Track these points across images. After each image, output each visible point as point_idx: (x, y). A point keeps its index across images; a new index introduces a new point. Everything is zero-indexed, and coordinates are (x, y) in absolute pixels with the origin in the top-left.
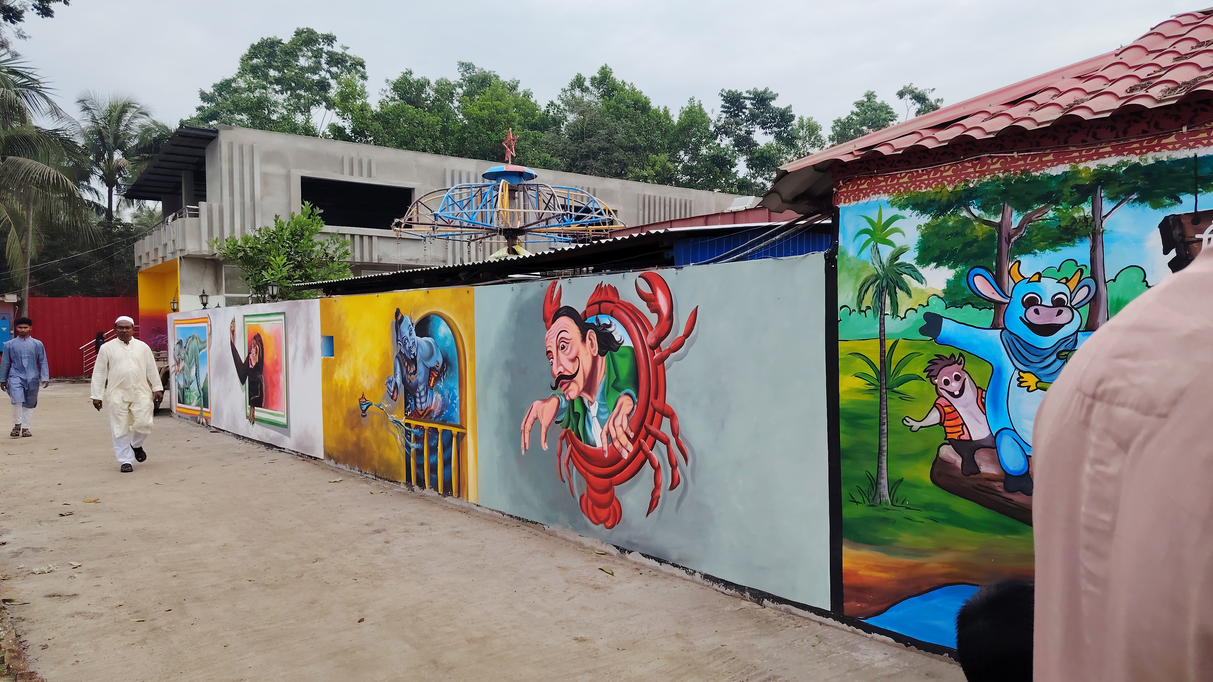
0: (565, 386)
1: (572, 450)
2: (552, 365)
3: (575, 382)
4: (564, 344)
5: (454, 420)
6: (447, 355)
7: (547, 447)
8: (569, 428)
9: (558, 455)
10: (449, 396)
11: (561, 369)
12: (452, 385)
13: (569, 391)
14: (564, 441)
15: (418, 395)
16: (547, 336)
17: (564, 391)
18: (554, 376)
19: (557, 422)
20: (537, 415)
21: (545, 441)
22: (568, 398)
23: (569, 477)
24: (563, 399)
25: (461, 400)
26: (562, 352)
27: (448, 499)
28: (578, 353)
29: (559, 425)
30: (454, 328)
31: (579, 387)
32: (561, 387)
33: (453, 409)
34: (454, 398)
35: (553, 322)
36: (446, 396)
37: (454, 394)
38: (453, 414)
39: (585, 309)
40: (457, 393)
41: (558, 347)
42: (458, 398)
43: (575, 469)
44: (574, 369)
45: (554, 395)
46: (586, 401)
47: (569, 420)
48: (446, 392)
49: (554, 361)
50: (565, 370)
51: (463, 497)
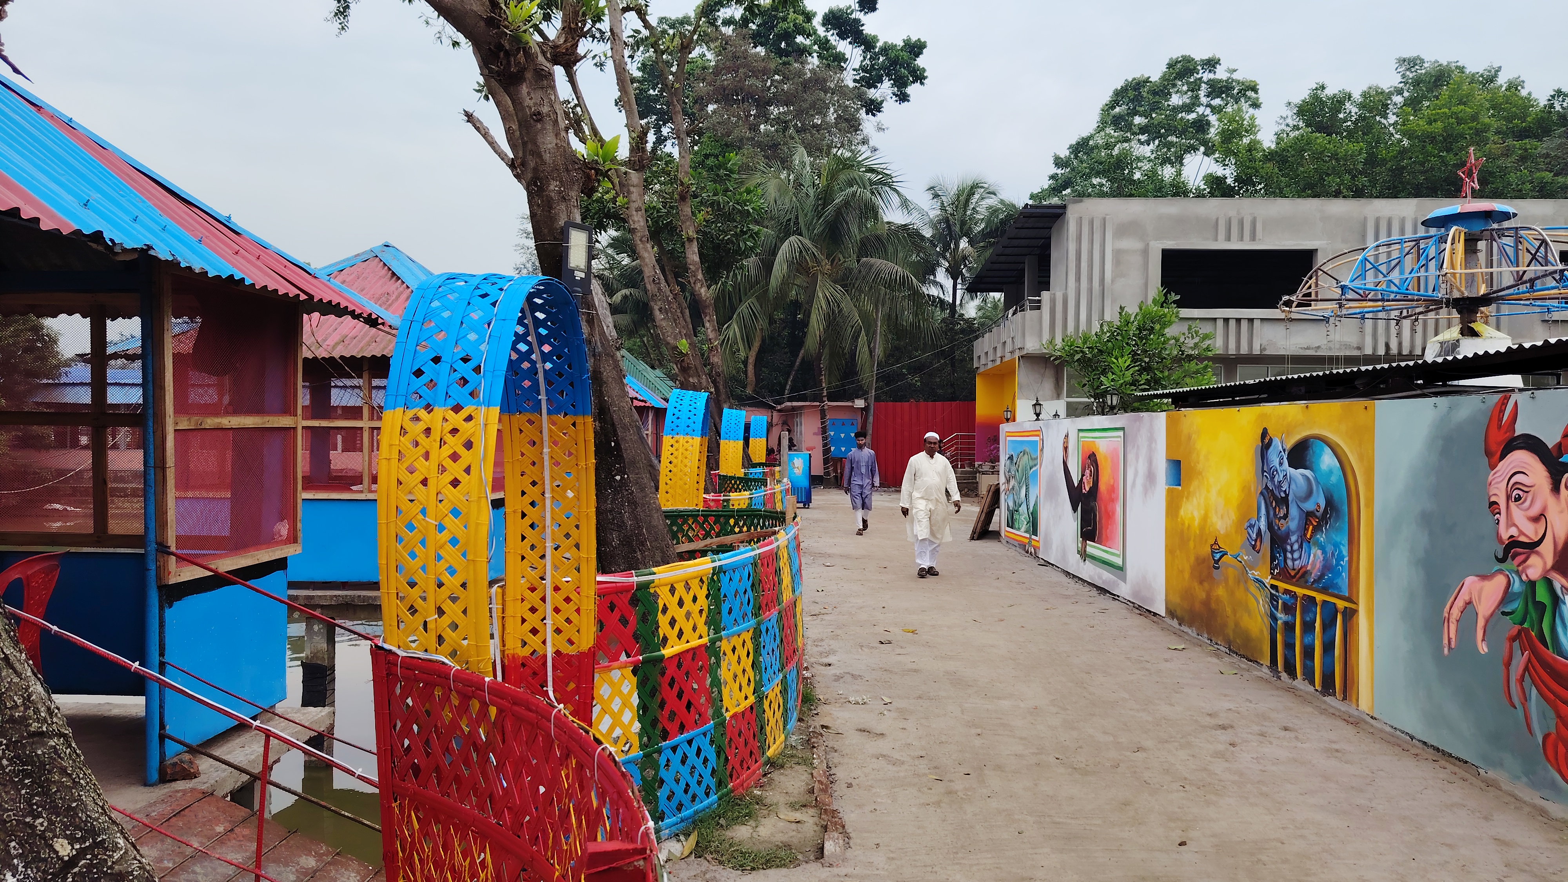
0: (1521, 558)
1: (1529, 660)
2: (1498, 524)
3: (1538, 553)
4: (1521, 493)
5: (1339, 589)
6: (1332, 496)
7: (1486, 650)
8: (1526, 625)
9: (1505, 665)
10: (1333, 554)
11: (1513, 531)
12: (1338, 539)
13: (1528, 567)
14: (1516, 644)
15: (1289, 548)
16: (1490, 478)
17: (1518, 566)
18: (1500, 540)
19: (1504, 613)
20: (1471, 598)
21: (1483, 640)
22: (1524, 577)
23: (1523, 701)
24: (1517, 579)
25: (1350, 561)
26: (1517, 506)
27: (1328, 699)
28: (1545, 508)
29: (1508, 617)
30: (1343, 459)
31: (1545, 563)
32: (1513, 559)
33: (1339, 574)
34: (1340, 558)
35: (1502, 457)
36: (1329, 554)
37: (1341, 552)
38: (1339, 581)
39: (1558, 439)
40: (1345, 551)
41: (1508, 497)
42: (1346, 559)
43: (1534, 691)
44: (1536, 533)
45: (1500, 571)
46: (1557, 587)
47: (1526, 612)
48: (1329, 549)
49: (1503, 518)
50: (1521, 533)
51: (1351, 700)
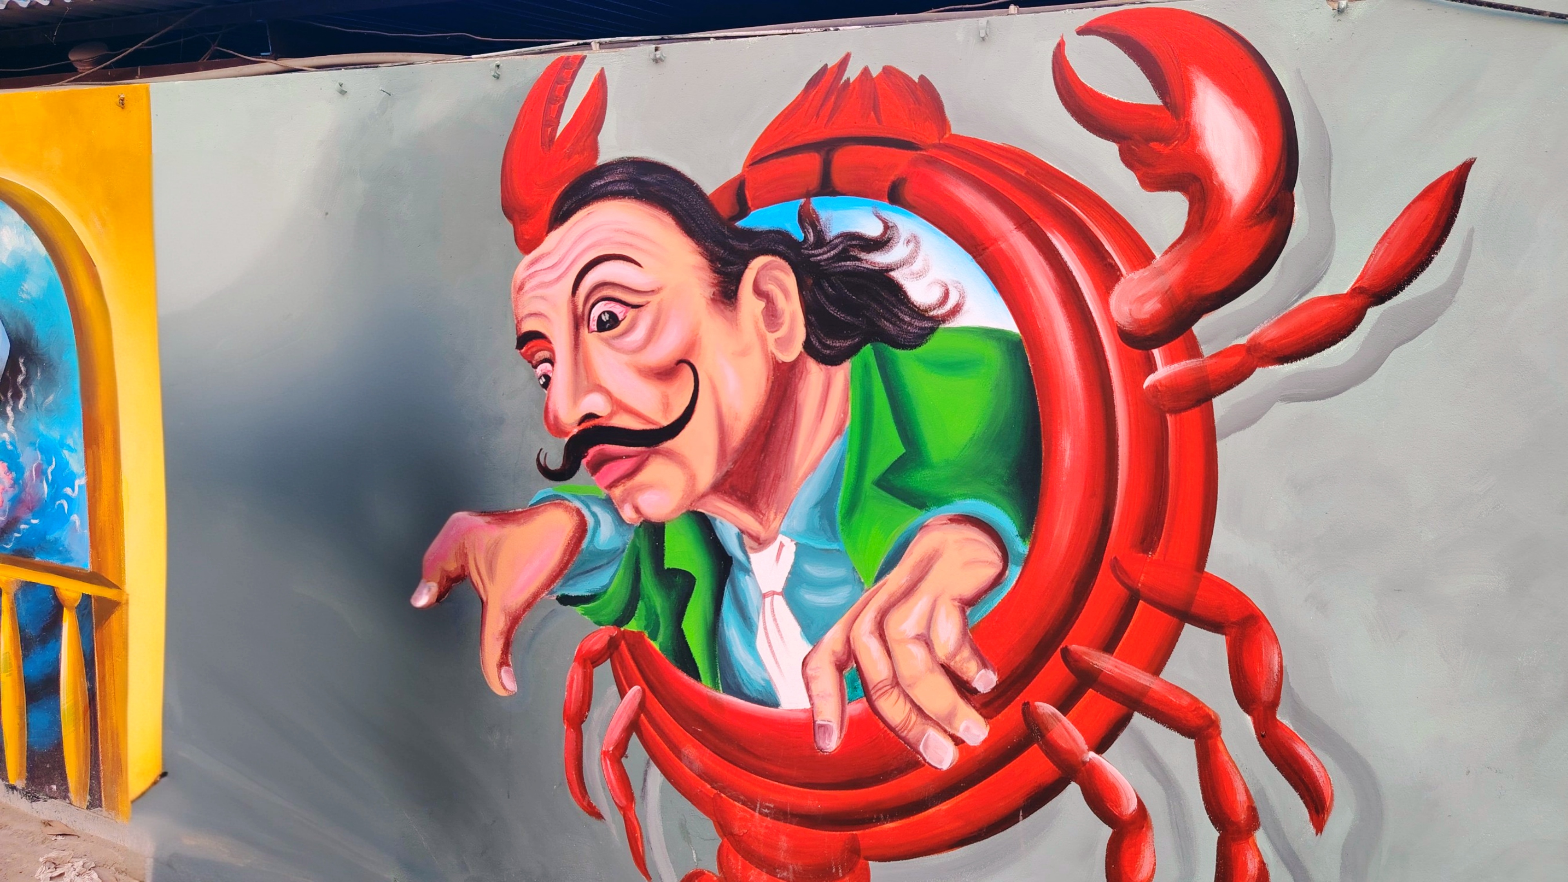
0: (624, 466)
3: (670, 455)
5: (64, 553)
6: (29, 330)
7: (512, 686)
8: (633, 626)
9: (567, 716)
10: (40, 472)
11: (596, 404)
12: (55, 434)
13: (642, 488)
14: (604, 673)
16: (521, 272)
17: (611, 486)
18: (556, 429)
19: (565, 600)
20: (464, 567)
21: (503, 662)
22: (628, 513)
23: (624, 802)
24: (606, 519)
25: (93, 488)
26: (606, 341)
28: (692, 345)
29: (579, 610)
30: (59, 236)
32: (595, 468)
33: (63, 518)
34: (63, 478)
35: (560, 217)
36: (29, 471)
37: (62, 466)
38: (63, 536)
39: (735, 168)
40: (76, 462)
41: (578, 321)
42: (81, 481)
44: (666, 406)
45: (555, 501)
46: (728, 535)
48: (29, 459)
49: (561, 373)
50: (619, 406)
51: (111, 808)
